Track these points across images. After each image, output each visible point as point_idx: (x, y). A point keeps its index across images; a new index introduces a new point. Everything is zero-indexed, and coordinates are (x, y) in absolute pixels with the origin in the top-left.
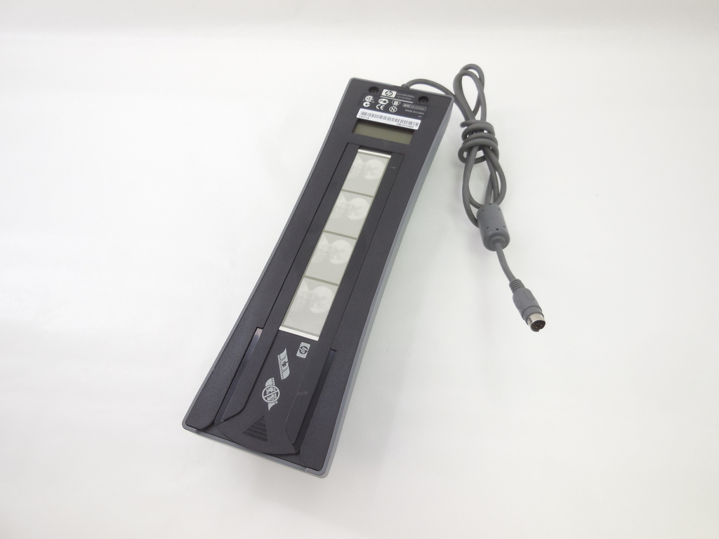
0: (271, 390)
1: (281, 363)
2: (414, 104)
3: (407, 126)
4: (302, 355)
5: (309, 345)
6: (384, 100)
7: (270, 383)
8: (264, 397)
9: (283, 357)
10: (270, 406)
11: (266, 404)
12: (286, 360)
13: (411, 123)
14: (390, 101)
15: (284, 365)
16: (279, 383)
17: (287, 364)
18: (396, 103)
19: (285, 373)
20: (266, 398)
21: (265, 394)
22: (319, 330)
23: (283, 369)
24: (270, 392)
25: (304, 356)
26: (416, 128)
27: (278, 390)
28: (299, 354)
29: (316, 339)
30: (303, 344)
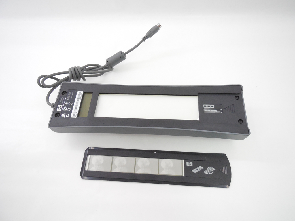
0: (208, 171)
1: (197, 171)
2: (67, 96)
3: (81, 96)
4: (191, 164)
5: (187, 162)
6: (64, 109)
7: (206, 172)
8: (212, 173)
9: (195, 171)
10: (214, 169)
11: (214, 171)
12: (195, 169)
13: (79, 95)
14: (64, 106)
15: (197, 169)
16: (205, 169)
17: (197, 168)
18: (67, 103)
19: (200, 168)
20: (212, 172)
21: (211, 173)
22: (180, 161)
23: (199, 169)
24: (209, 171)
25: (192, 163)
26: (82, 92)
27: (208, 168)
28: (192, 165)
29: (183, 161)
30: (187, 165)
